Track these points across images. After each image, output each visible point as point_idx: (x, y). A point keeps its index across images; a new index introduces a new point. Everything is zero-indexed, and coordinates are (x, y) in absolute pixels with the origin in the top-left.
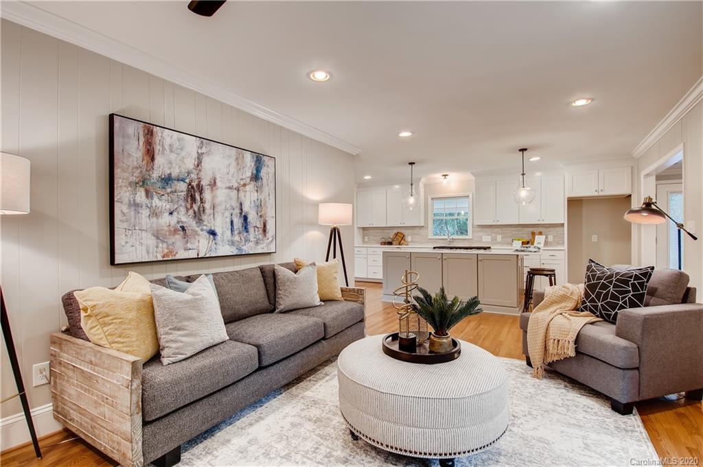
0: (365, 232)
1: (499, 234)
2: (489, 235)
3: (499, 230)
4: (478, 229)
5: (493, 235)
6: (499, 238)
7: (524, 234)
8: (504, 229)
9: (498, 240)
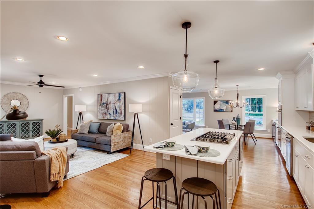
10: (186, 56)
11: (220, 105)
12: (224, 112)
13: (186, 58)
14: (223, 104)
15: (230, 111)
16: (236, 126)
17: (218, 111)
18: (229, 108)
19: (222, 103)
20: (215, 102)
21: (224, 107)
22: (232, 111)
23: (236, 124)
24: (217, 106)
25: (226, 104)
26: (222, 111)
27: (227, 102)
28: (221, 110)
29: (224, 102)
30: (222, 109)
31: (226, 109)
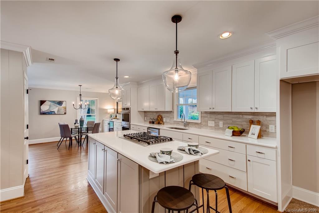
0: (146, 114)
1: (221, 120)
2: (213, 121)
3: (220, 116)
4: (205, 115)
5: (216, 121)
6: (221, 124)
7: (243, 121)
8: (225, 115)
9: (220, 126)
10: (177, 52)
11: (50, 106)
12: (55, 114)
13: (177, 55)
14: (54, 105)
15: (64, 113)
16: (79, 129)
17: (46, 114)
18: (62, 110)
19: (52, 104)
20: (42, 102)
21: (55, 109)
22: (65, 113)
23: (79, 127)
24: (45, 108)
25: (58, 105)
26: (53, 113)
27: (60, 103)
28: (50, 113)
29: (55, 103)
30: (52, 111)
31: (58, 111)
